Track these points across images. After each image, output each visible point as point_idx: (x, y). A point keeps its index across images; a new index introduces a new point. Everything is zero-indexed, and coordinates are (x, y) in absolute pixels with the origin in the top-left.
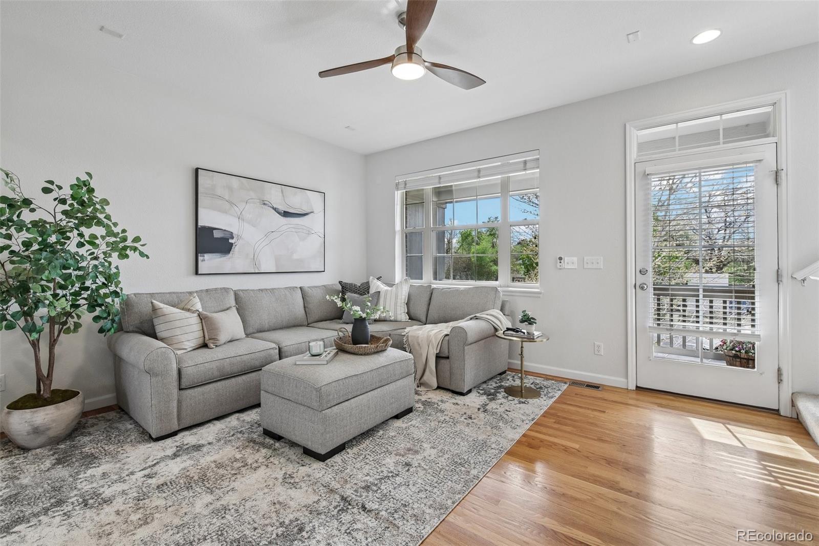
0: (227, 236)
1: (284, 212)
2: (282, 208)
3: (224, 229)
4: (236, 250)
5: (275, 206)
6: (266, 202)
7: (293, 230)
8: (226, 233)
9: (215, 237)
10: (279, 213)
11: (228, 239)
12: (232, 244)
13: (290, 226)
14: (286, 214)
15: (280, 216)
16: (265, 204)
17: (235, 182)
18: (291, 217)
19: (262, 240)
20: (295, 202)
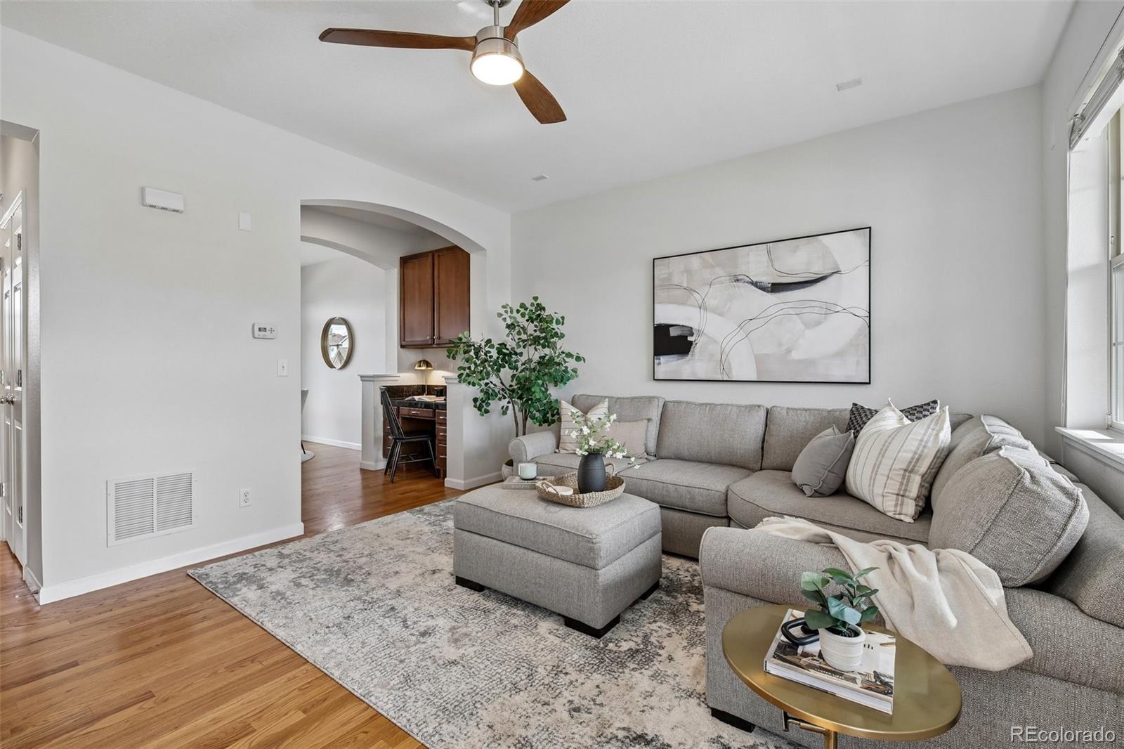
0: (686, 332)
1: (773, 284)
2: (767, 280)
3: (681, 324)
4: (696, 350)
5: (755, 280)
6: (740, 277)
7: (791, 311)
8: (685, 329)
9: (671, 335)
10: (763, 289)
11: (687, 337)
12: (691, 343)
13: (783, 306)
14: (776, 288)
15: (765, 293)
16: (738, 280)
17: (695, 261)
18: (791, 290)
19: (734, 333)
20: (796, 263)
